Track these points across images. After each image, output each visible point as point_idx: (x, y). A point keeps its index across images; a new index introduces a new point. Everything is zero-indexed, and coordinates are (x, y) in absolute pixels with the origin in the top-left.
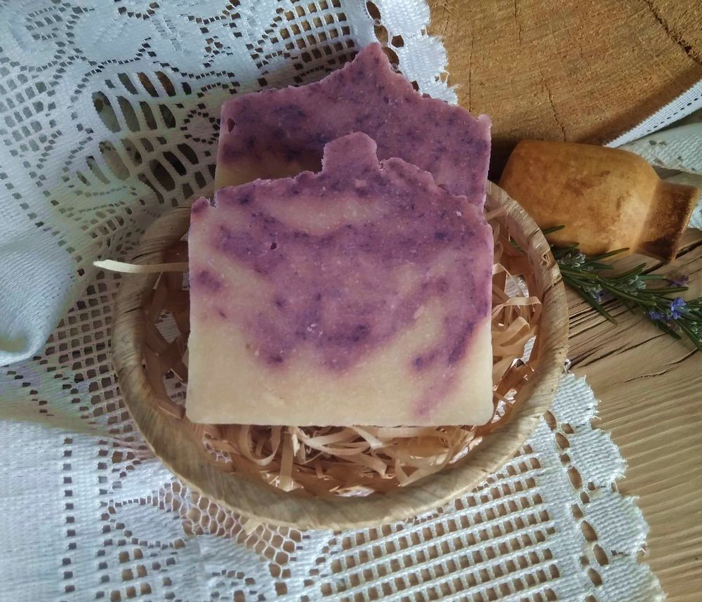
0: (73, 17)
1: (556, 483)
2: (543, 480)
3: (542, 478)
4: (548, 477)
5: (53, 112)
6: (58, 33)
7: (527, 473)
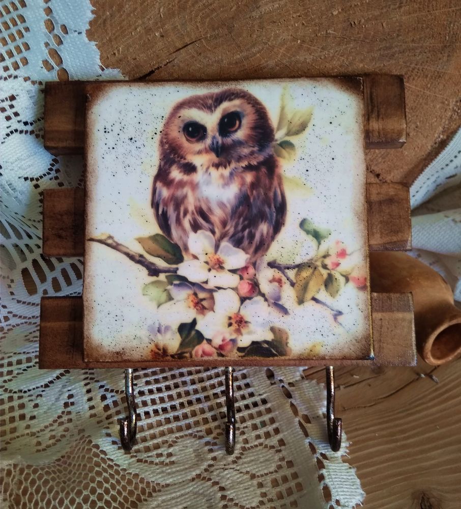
3: (303, 499)
4: (308, 496)
7: (292, 496)
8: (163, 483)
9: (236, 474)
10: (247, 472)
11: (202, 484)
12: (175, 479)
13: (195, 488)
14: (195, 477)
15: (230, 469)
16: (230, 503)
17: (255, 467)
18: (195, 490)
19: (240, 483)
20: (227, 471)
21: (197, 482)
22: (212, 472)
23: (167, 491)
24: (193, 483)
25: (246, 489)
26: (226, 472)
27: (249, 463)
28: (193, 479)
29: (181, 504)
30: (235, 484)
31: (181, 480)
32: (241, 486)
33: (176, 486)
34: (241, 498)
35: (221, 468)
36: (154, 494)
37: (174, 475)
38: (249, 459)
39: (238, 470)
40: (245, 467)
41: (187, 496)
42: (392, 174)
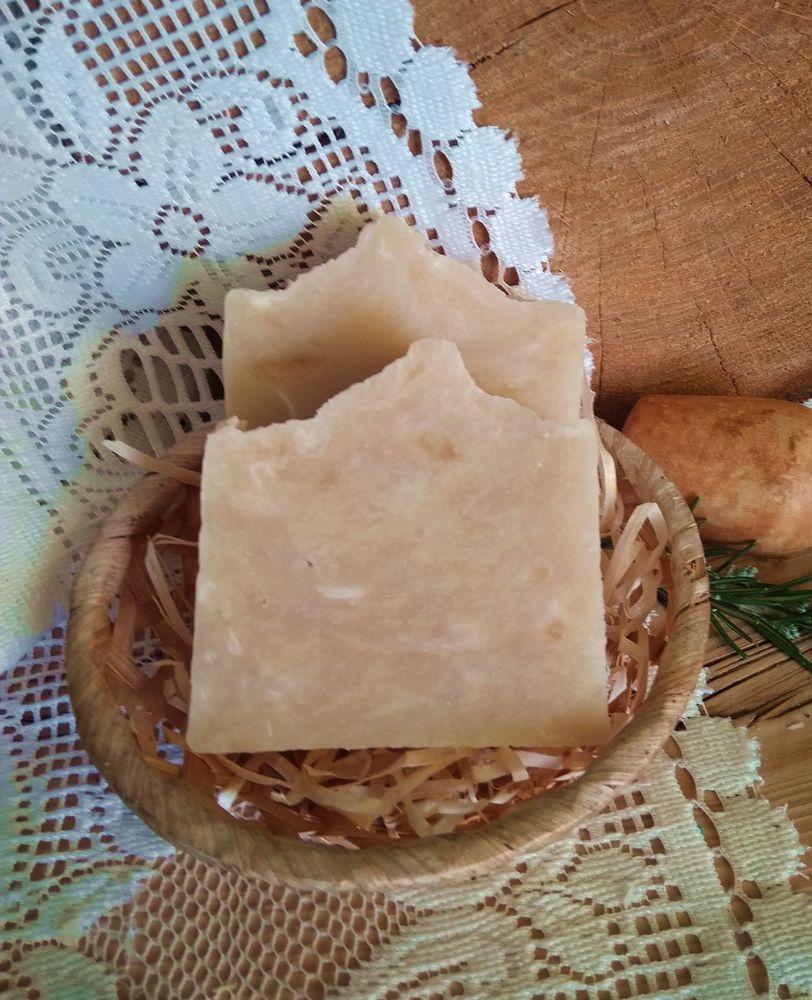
0: (104, 252)
1: (725, 982)
2: (705, 973)
3: (703, 970)
4: (712, 969)
5: (66, 369)
6: (84, 272)
7: (679, 959)
8: (421, 908)
9: (566, 905)
10: (588, 901)
11: (497, 920)
12: (444, 901)
13: (483, 925)
14: (483, 901)
15: (555, 892)
16: (553, 968)
17: (603, 891)
18: (484, 930)
19: (574, 923)
20: (547, 896)
21: (488, 914)
22: (517, 896)
23: (428, 924)
24: (481, 914)
25: (585, 936)
26: (546, 898)
27: (590, 882)
28: (480, 907)
29: (456, 955)
30: (563, 925)
31: (455, 906)
32: (576, 929)
33: (447, 916)
34: (575, 956)
35: (534, 890)
36: (403, 929)
37: (441, 893)
38: (590, 873)
39: (570, 896)
40: (584, 890)
41: (466, 940)
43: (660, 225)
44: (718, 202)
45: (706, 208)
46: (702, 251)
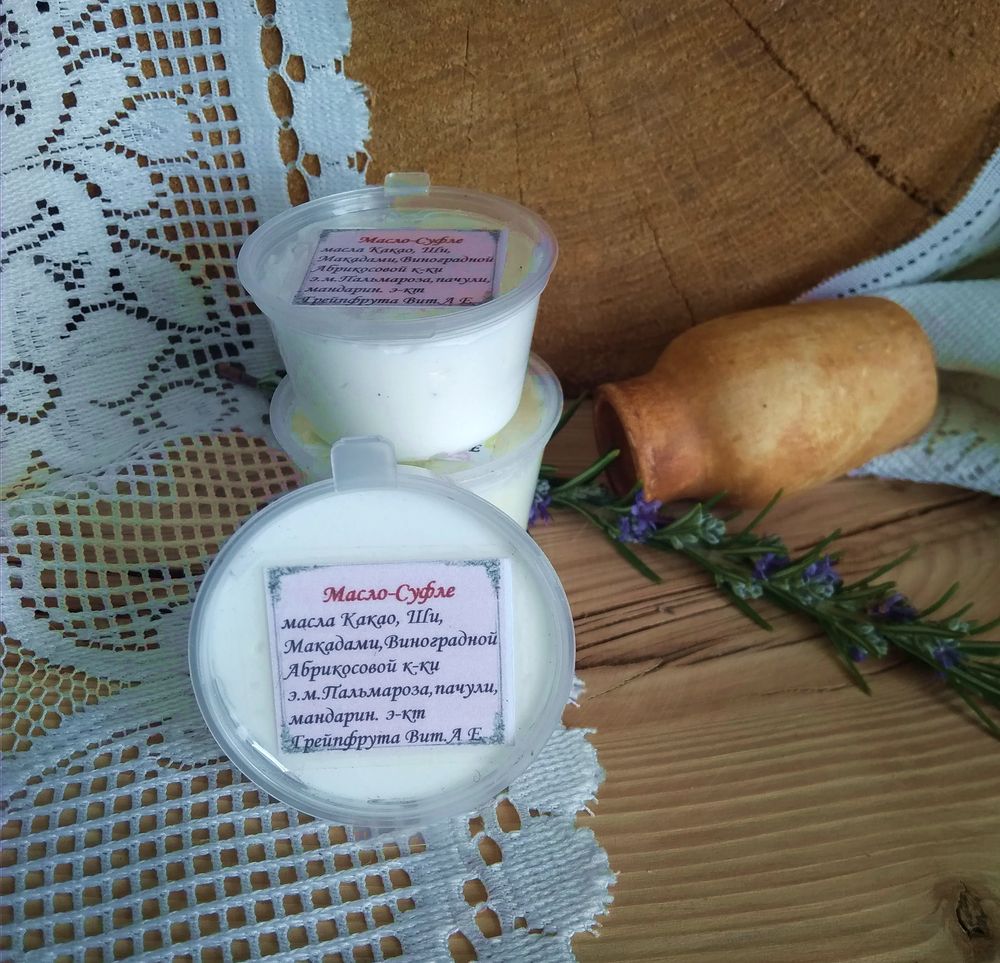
42: (909, 159)
43: (582, 82)
44: (646, 53)
45: (634, 60)
46: (634, 120)
